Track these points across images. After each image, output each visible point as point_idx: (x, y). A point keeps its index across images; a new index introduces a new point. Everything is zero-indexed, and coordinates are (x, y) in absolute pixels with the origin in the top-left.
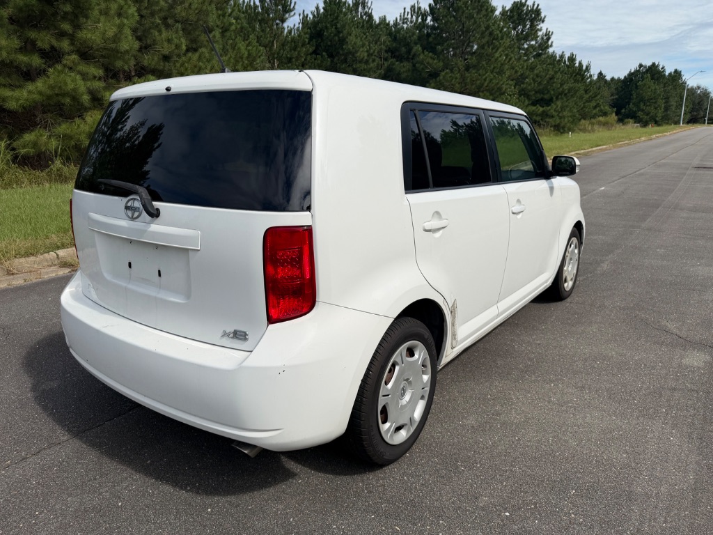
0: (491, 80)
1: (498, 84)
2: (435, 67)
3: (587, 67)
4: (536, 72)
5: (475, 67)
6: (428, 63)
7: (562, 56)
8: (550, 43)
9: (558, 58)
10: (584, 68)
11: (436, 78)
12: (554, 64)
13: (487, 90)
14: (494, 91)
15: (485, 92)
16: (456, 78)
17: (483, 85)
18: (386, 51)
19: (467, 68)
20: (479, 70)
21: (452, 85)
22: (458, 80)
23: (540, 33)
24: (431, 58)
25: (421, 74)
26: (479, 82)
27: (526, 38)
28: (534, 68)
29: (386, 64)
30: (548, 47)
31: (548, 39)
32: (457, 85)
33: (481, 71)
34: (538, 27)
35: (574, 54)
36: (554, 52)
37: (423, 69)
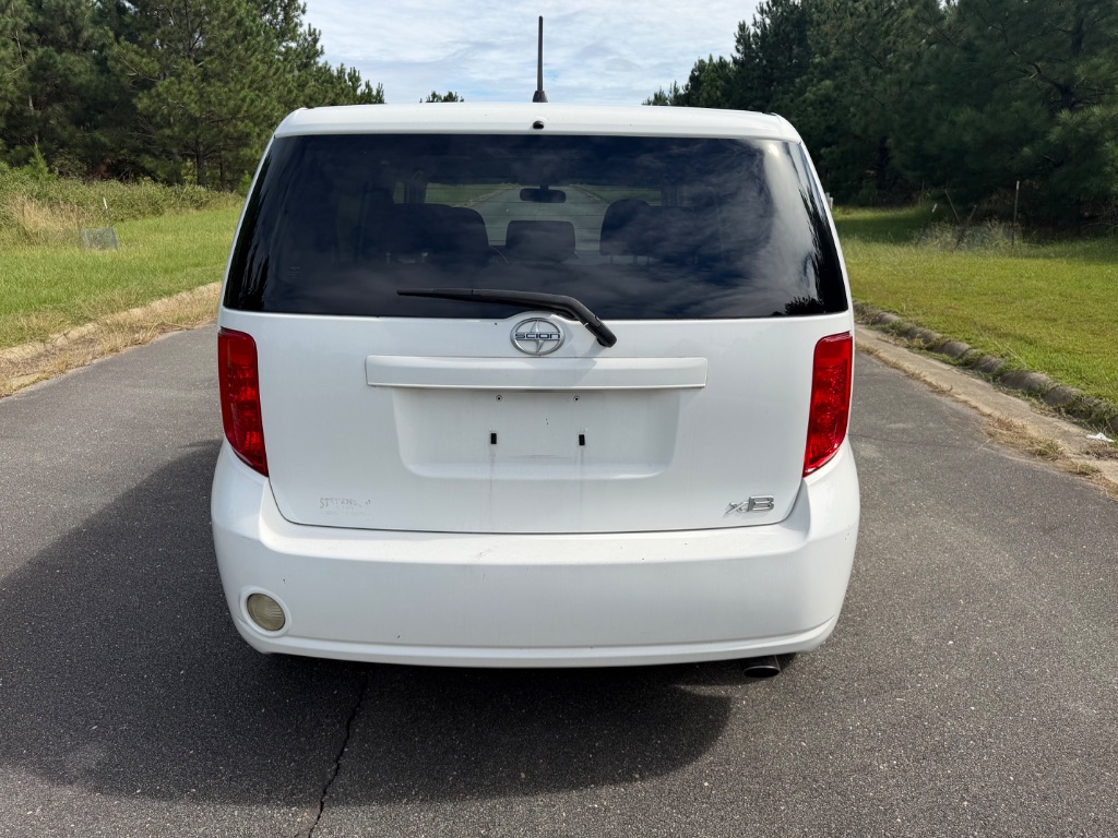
0: (252, 101)
1: (265, 108)
2: (146, 69)
3: (378, 92)
4: (308, 91)
5: (217, 76)
6: (132, 62)
7: (341, 71)
8: (318, 46)
9: (335, 73)
10: (374, 93)
11: (149, 88)
12: (332, 83)
13: (248, 117)
14: (259, 120)
15: (247, 121)
16: (191, 93)
17: (240, 107)
18: (28, 30)
19: (205, 77)
20: (227, 82)
21: (183, 104)
22: (193, 97)
23: (300, 30)
24: (137, 53)
25: (118, 81)
26: (232, 103)
27: (282, 35)
28: (304, 86)
29: (32, 55)
30: (317, 54)
31: (315, 41)
32: (193, 105)
33: (232, 85)
34: (296, 20)
35: (357, 69)
36: (326, 63)
37: (122, 71)
